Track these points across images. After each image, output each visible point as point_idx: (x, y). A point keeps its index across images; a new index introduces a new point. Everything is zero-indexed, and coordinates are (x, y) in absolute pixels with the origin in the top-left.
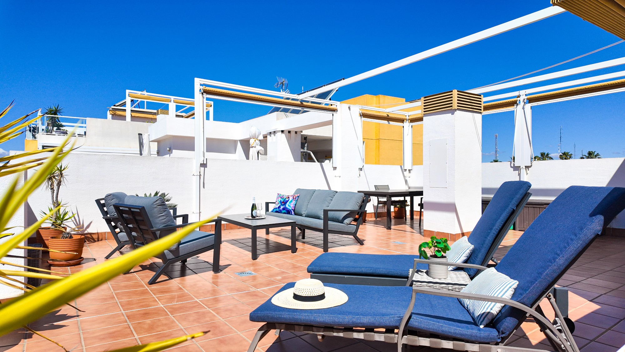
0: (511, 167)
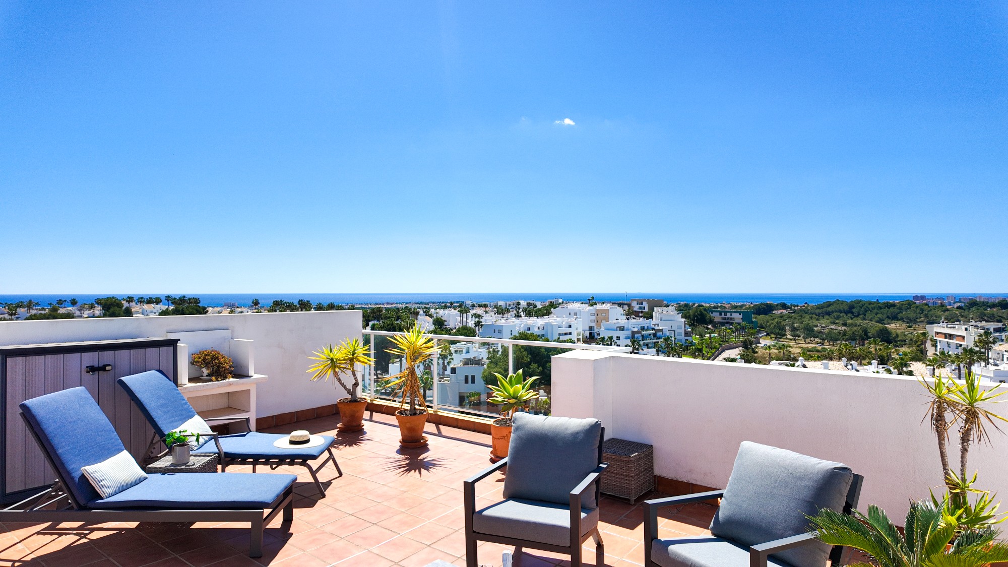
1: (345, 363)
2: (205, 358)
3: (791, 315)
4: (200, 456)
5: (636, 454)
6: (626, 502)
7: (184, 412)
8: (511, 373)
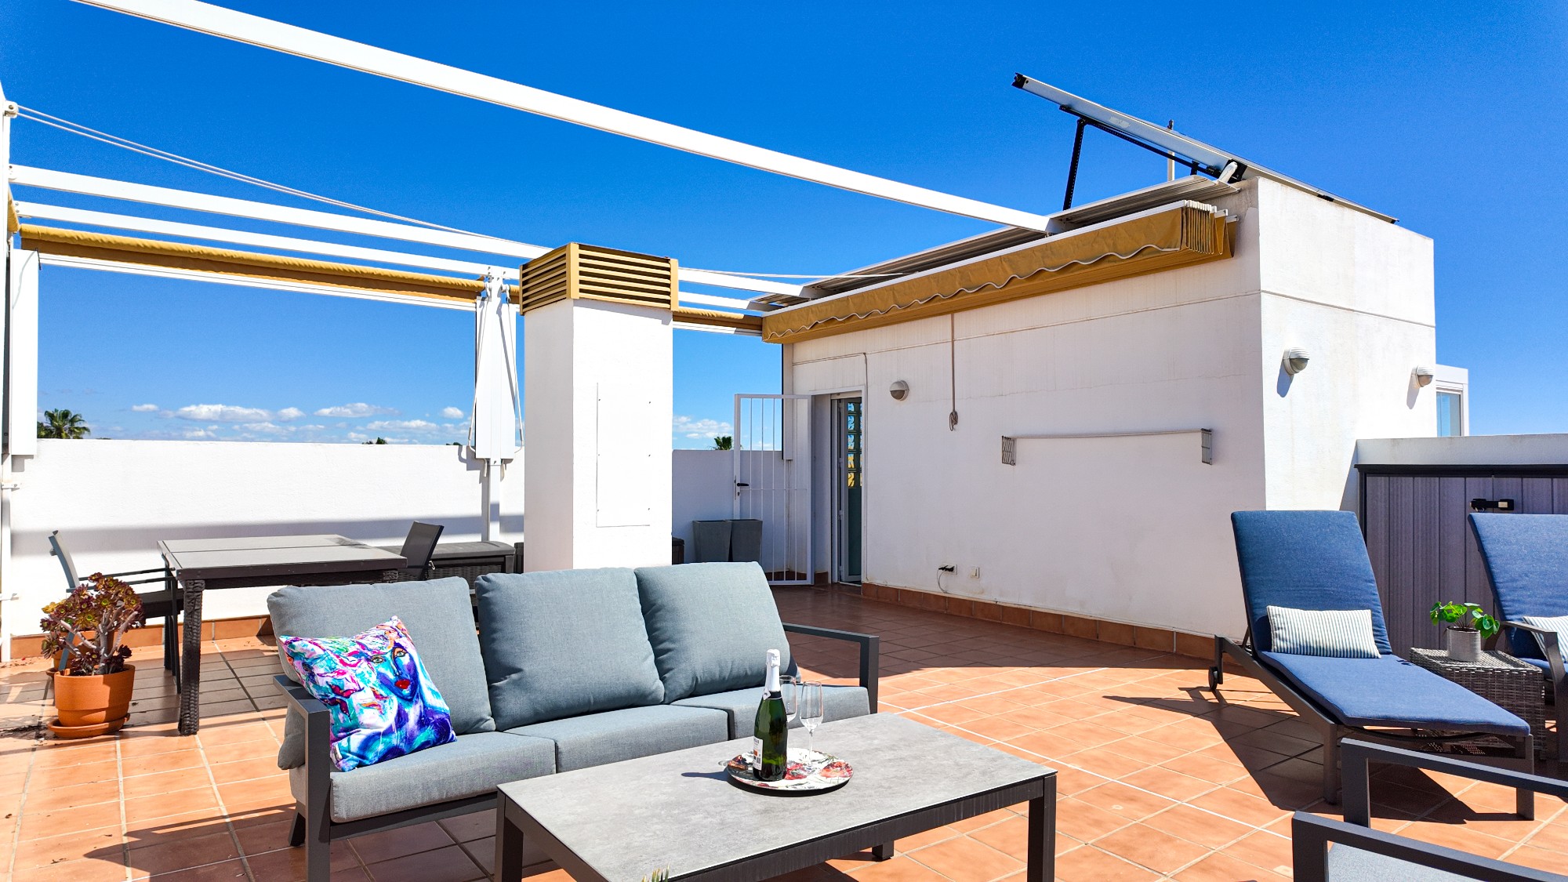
0: (461, 459)
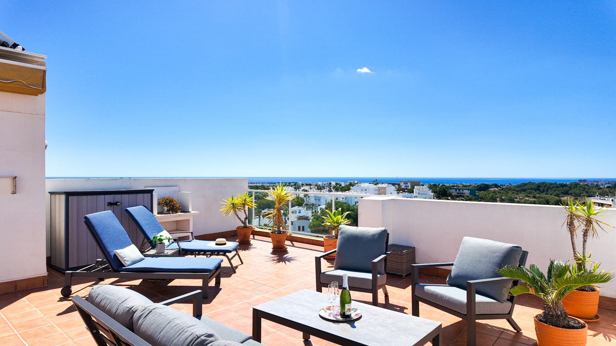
1: (241, 206)
2: (166, 201)
3: (500, 191)
4: (169, 250)
5: (406, 251)
6: (400, 277)
7: (158, 228)
8: (334, 211)
